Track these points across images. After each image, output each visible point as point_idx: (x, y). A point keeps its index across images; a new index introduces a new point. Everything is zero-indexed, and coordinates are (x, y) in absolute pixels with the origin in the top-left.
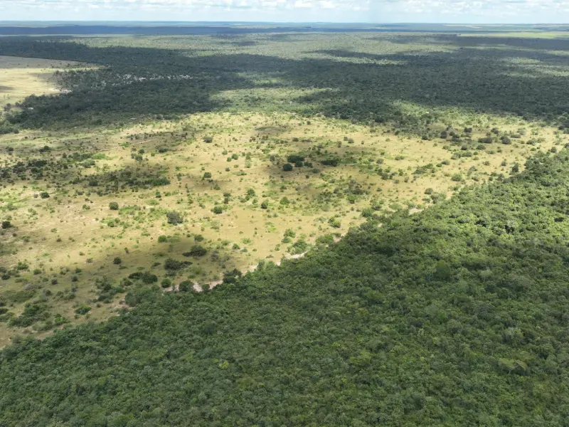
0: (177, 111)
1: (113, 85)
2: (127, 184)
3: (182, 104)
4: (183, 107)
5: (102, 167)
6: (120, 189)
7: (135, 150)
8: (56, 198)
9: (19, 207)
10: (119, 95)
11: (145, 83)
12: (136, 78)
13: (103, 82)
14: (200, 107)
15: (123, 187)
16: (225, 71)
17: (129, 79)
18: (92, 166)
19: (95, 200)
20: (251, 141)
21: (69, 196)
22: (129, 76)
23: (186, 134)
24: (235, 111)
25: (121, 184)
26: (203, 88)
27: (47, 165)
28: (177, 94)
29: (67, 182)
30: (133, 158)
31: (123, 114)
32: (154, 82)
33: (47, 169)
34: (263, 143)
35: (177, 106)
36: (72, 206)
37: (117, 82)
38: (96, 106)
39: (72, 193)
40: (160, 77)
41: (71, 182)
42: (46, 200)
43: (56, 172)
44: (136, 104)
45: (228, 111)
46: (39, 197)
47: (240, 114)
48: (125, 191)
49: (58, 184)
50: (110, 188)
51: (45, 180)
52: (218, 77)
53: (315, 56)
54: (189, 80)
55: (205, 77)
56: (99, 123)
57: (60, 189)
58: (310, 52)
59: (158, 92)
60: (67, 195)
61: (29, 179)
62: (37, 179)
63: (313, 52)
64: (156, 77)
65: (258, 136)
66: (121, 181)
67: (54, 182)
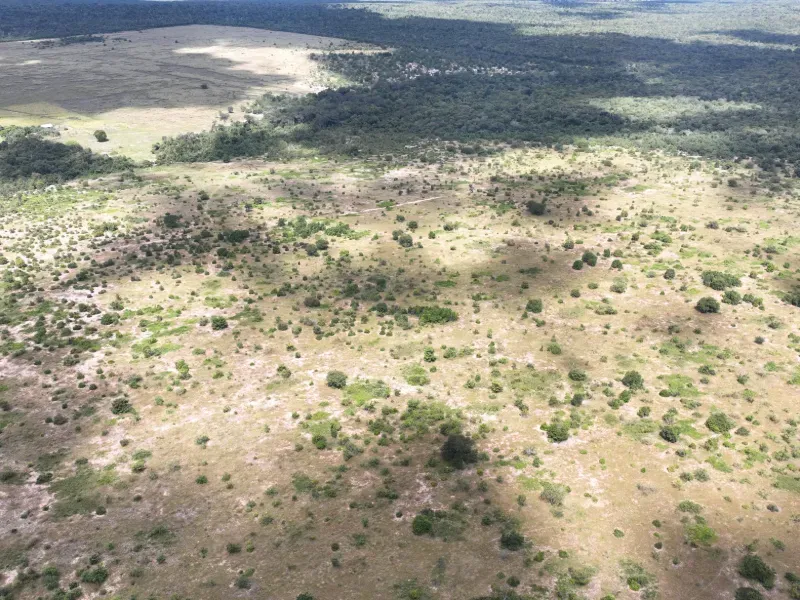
0: (482, 137)
1: (389, 80)
2: (374, 309)
3: (493, 124)
4: (494, 130)
5: (337, 256)
6: (358, 321)
7: (401, 219)
8: (237, 334)
9: (165, 349)
10: (394, 100)
11: (437, 79)
12: (424, 70)
13: (375, 75)
14: (523, 130)
15: (365, 320)
16: (563, 61)
17: (415, 72)
18: (321, 252)
19: (305, 348)
20: (618, 219)
21: (262, 330)
22: (414, 66)
23: (497, 190)
24: (586, 145)
25: (363, 308)
26: (529, 93)
27: (247, 243)
28: (487, 104)
29: (268, 289)
30: (396, 239)
31: (396, 136)
32: (451, 79)
33: (245, 251)
34: (643, 225)
35: (484, 127)
36: (259, 360)
37: (395, 76)
38: (355, 119)
39: (269, 322)
40: (461, 68)
41: (274, 292)
42: (219, 333)
43: (257, 260)
44: (419, 118)
45: (572, 142)
46: (209, 328)
47: (593, 151)
48: (367, 332)
49: (251, 292)
50: (340, 317)
51: (234, 279)
52: (553, 73)
53: (714, 39)
54: (506, 78)
55: (533, 72)
56: (353, 153)
57: (252, 306)
58: (706, 33)
59: (455, 97)
60: (258, 326)
61: (207, 274)
62: (221, 275)
63: (711, 32)
64: (456, 69)
65: (632, 208)
66: (364, 299)
67: (246, 287)
